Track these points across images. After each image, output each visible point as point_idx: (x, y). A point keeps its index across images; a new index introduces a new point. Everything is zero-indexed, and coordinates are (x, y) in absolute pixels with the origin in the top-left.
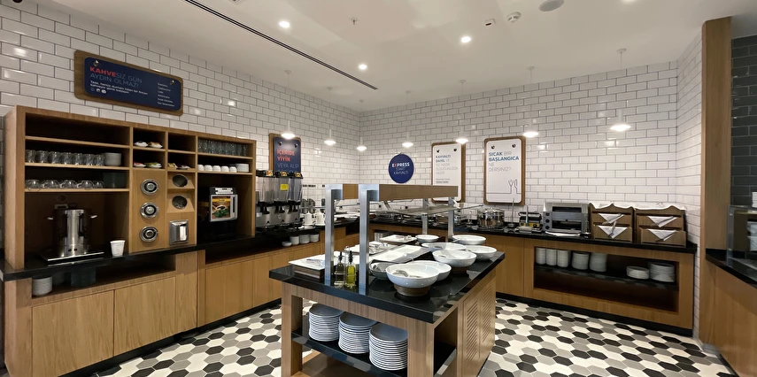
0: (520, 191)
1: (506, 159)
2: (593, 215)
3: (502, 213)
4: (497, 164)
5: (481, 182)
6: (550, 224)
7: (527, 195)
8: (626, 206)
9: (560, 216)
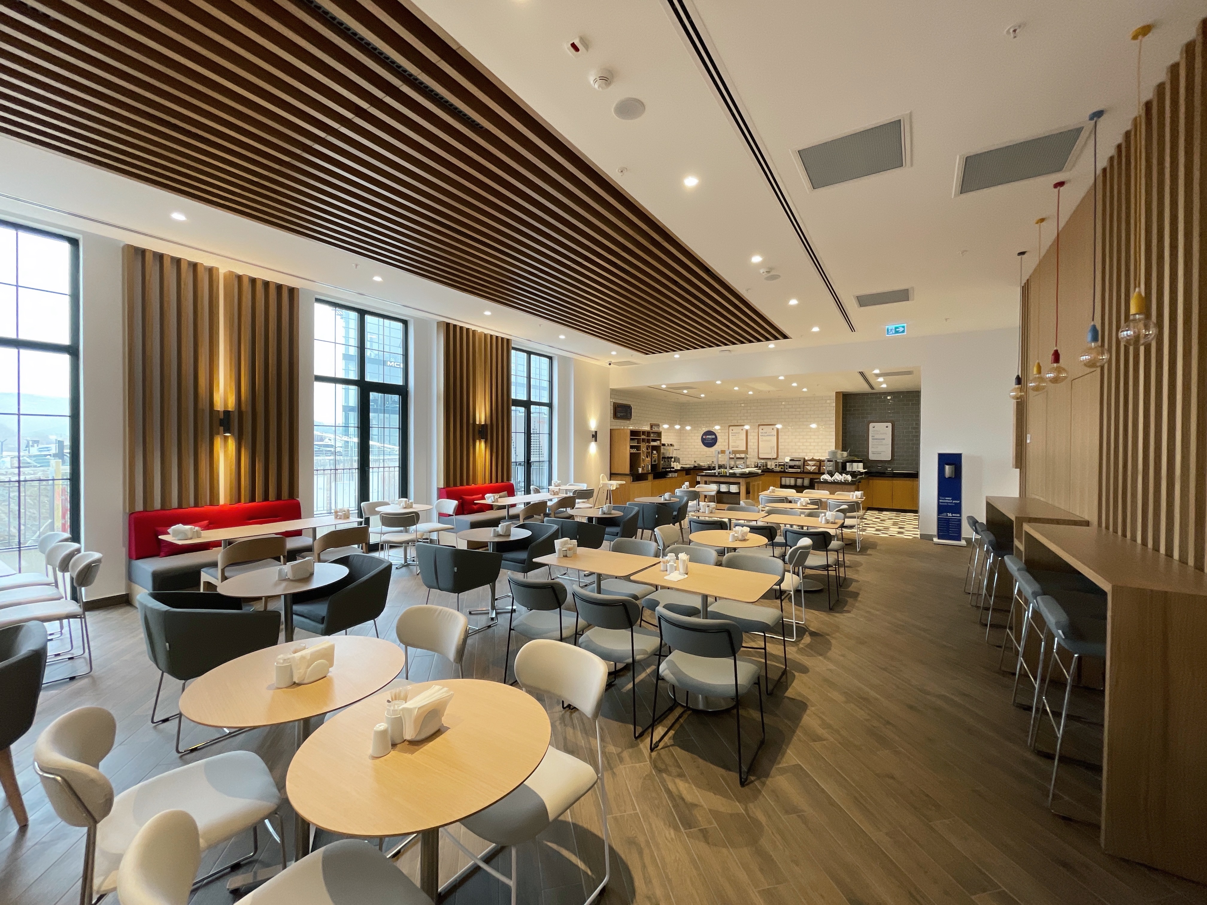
0: (776, 452)
1: (769, 435)
2: (806, 463)
3: (766, 463)
4: (764, 438)
5: (756, 447)
6: (788, 467)
7: (780, 454)
8: (817, 458)
9: (792, 463)
